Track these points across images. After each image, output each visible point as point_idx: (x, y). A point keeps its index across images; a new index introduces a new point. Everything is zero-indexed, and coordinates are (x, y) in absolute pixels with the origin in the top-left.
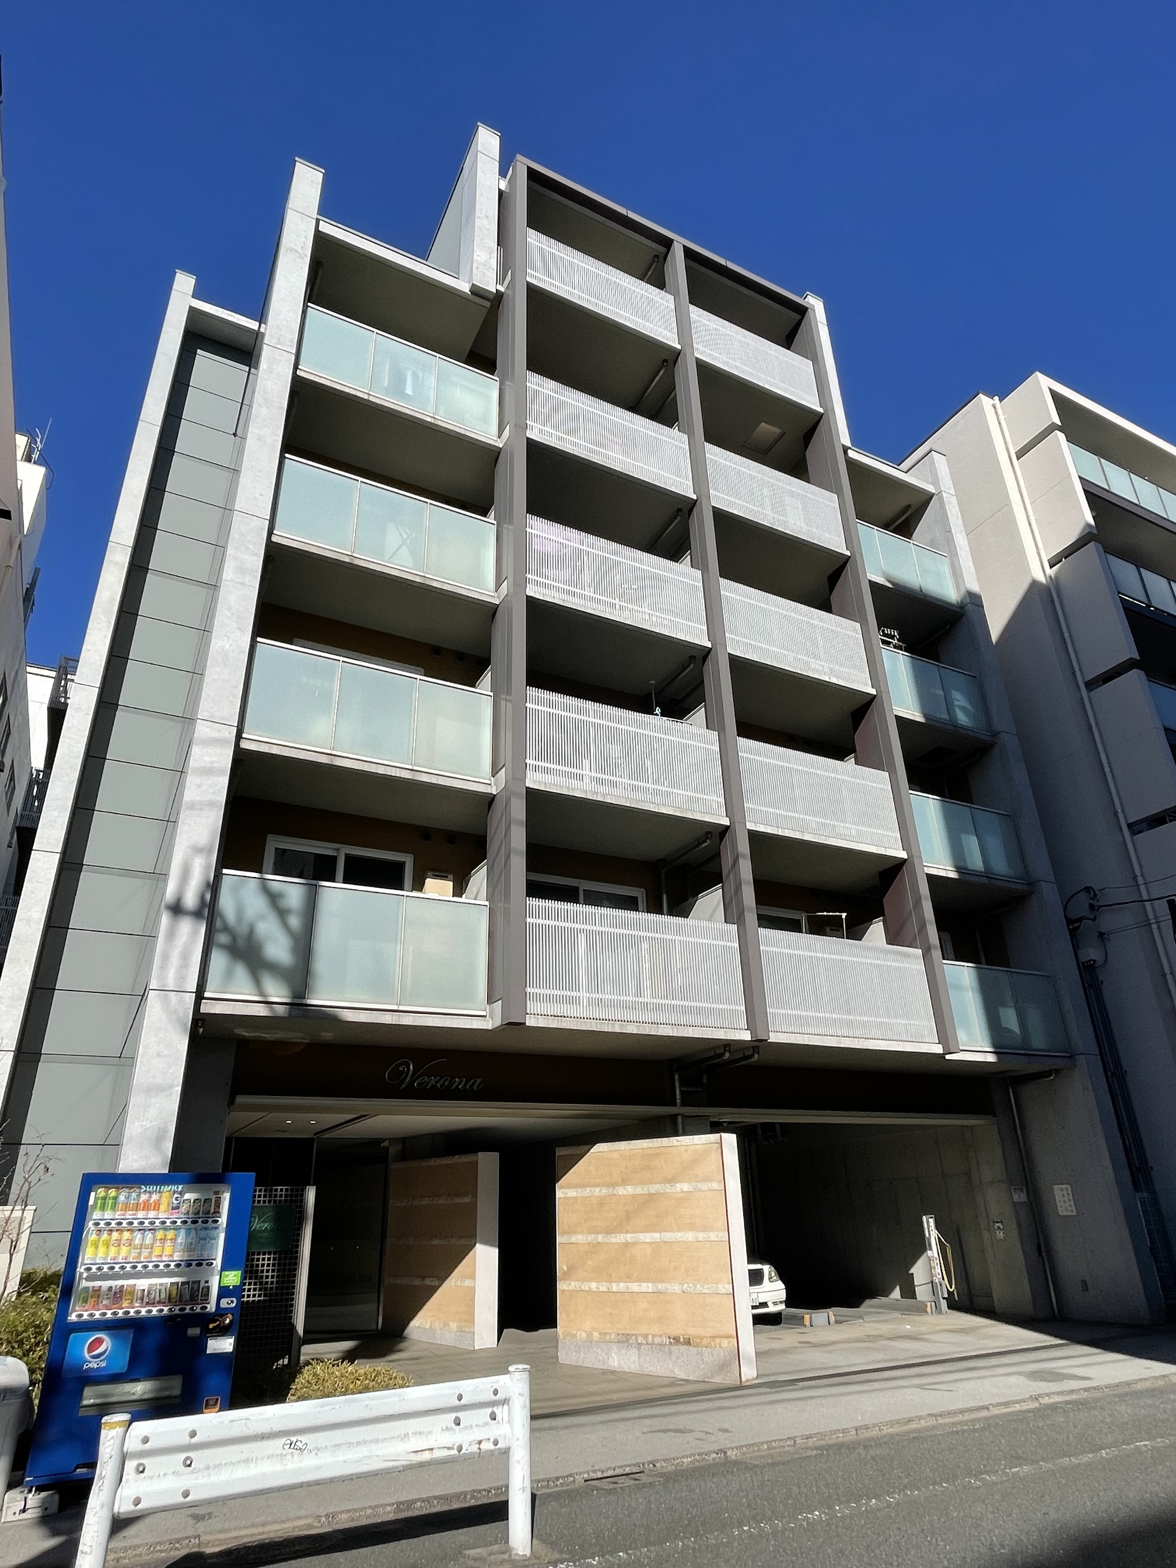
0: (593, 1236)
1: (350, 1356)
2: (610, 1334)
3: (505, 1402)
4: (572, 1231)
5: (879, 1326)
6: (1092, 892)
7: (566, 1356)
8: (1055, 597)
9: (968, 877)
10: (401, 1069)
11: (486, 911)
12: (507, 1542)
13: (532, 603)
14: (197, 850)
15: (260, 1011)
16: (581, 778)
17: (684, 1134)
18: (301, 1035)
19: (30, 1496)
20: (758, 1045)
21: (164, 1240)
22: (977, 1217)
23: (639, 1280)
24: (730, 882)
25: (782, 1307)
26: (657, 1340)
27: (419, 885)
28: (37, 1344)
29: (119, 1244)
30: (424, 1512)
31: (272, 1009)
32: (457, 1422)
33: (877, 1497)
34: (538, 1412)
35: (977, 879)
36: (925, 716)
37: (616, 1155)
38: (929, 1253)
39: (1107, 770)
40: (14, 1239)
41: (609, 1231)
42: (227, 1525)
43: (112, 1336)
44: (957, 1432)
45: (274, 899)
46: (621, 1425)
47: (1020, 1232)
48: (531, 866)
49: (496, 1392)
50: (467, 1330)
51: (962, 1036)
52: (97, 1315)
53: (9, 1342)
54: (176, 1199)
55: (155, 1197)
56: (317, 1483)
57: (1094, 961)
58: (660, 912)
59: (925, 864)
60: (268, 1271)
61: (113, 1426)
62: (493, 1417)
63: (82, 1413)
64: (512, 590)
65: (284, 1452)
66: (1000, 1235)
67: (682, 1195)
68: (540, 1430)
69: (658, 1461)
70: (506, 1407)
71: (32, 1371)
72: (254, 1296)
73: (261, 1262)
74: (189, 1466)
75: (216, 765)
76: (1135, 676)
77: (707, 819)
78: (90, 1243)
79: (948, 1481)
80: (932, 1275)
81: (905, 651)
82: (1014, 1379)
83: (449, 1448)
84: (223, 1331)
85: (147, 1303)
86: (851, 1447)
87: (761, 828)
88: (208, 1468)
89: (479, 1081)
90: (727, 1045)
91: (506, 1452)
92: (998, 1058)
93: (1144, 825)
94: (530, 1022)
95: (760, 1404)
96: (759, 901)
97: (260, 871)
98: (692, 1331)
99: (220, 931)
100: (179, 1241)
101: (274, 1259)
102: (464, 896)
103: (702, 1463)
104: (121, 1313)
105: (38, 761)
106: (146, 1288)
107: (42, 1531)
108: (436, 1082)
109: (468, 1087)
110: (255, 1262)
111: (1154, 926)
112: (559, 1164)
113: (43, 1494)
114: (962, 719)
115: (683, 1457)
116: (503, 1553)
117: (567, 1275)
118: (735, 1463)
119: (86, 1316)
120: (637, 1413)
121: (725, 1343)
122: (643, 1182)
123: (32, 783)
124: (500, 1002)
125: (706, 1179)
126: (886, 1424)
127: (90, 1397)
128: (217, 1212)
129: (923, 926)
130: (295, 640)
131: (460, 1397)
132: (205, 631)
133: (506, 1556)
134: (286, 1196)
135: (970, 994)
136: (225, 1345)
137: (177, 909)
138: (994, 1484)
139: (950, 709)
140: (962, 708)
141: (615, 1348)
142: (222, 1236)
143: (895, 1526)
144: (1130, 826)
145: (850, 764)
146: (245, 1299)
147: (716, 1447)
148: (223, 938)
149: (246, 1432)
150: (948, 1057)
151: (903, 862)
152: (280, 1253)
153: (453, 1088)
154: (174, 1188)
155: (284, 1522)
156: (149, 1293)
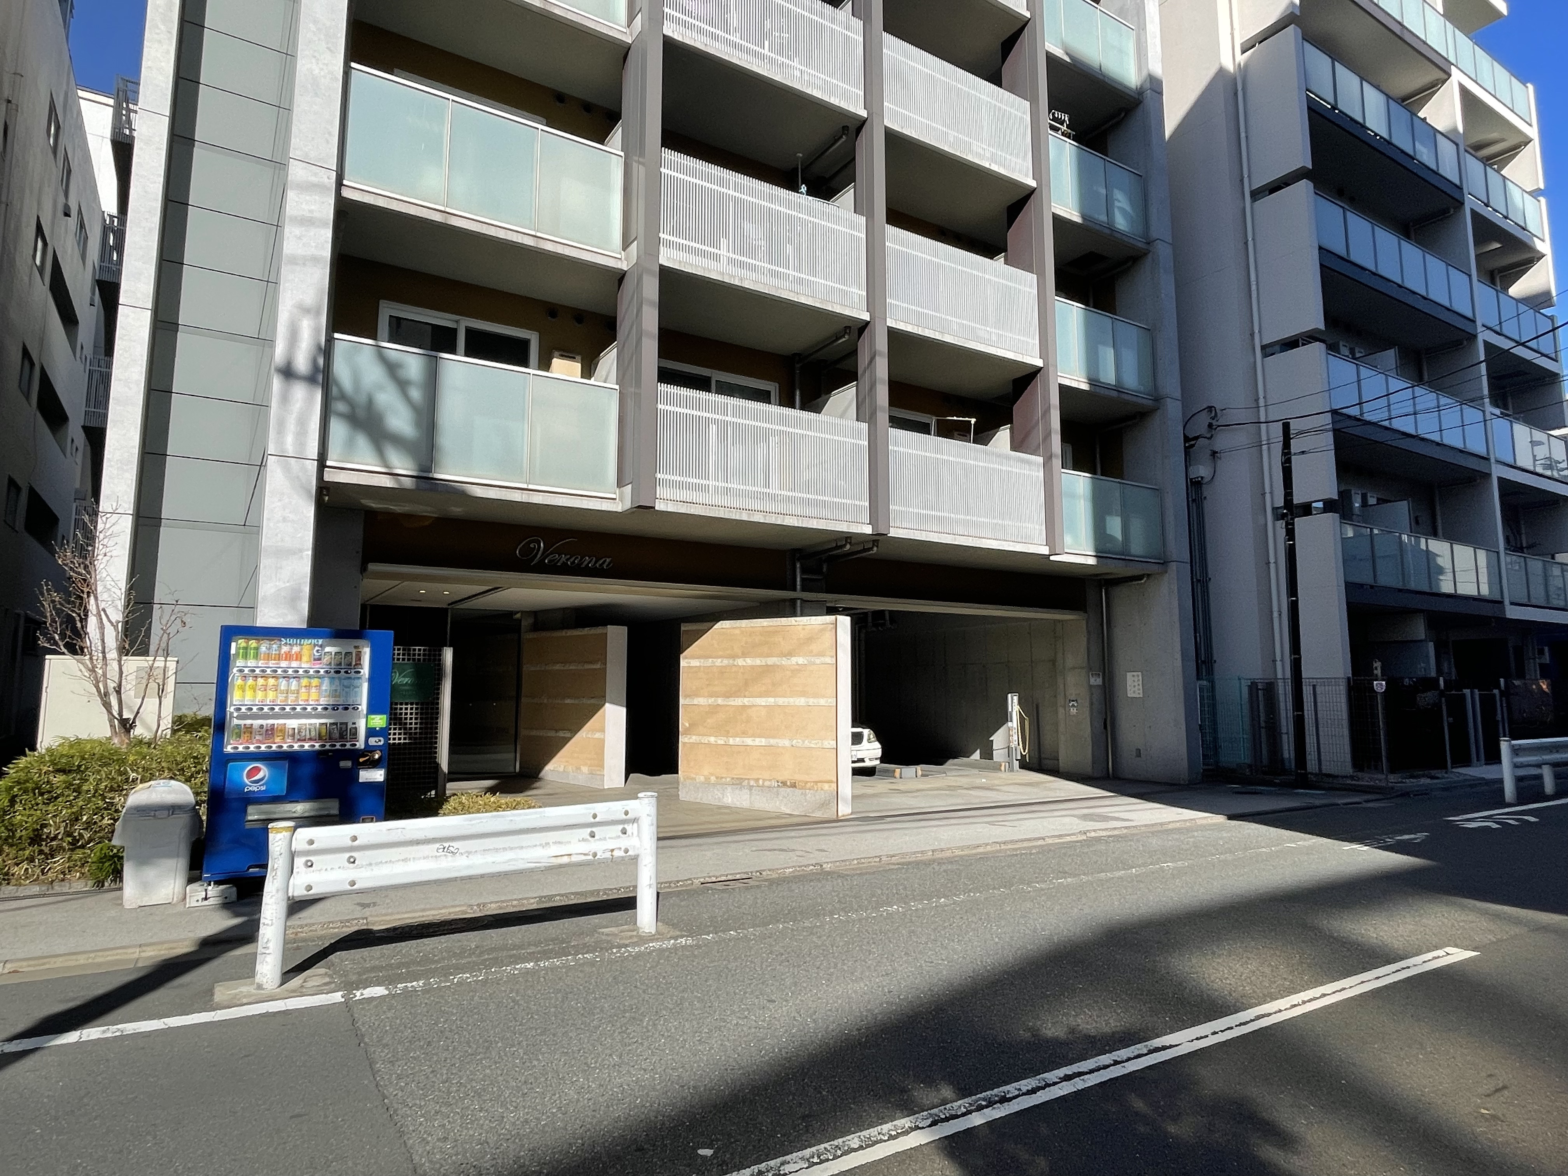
0: (713, 699)
1: (492, 790)
2: (726, 778)
3: (635, 820)
4: (695, 694)
5: (958, 779)
6: (1213, 412)
7: (685, 795)
8: (1240, 88)
9: (1098, 390)
10: (532, 546)
11: (616, 395)
12: (636, 923)
13: (670, 45)
14: (305, 310)
15: (386, 482)
16: (716, 258)
17: (802, 615)
18: (429, 509)
19: (210, 888)
20: (878, 539)
21: (308, 687)
22: (1055, 696)
23: (753, 736)
24: (865, 379)
25: (878, 762)
26: (767, 783)
27: (545, 364)
28: (198, 773)
29: (265, 688)
30: (563, 903)
31: (398, 481)
32: (592, 835)
33: (945, 896)
34: (661, 835)
35: (1107, 392)
36: (1083, 217)
37: (737, 632)
38: (1010, 724)
39: (1254, 287)
40: (161, 684)
41: (728, 695)
42: (390, 911)
43: (267, 766)
44: (1016, 855)
45: (392, 369)
46: (733, 846)
47: (1091, 710)
48: (663, 353)
49: (626, 813)
50: (598, 773)
51: (1068, 539)
52: (252, 748)
53: (170, 770)
54: (318, 651)
55: (296, 649)
56: (470, 878)
57: (1202, 478)
58: (792, 406)
59: (1059, 374)
60: (411, 719)
61: (279, 830)
62: (624, 832)
63: (248, 826)
64: (647, 26)
65: (438, 854)
66: (1074, 711)
67: (797, 667)
68: (663, 848)
69: (764, 870)
70: (635, 825)
71: (197, 794)
72: (400, 739)
73: (404, 711)
74: (354, 862)
75: (316, 215)
76: (1304, 187)
77: (847, 312)
78: (236, 688)
79: (1005, 887)
80: (1010, 742)
81: (1073, 140)
82: (1067, 820)
83: (585, 854)
84: (373, 764)
85: (299, 740)
86: (928, 863)
87: (902, 326)
88: (371, 864)
89: (608, 560)
90: (848, 537)
91: (635, 859)
92: (1098, 562)
93: (1277, 348)
94: (660, 506)
95: (853, 832)
96: (892, 403)
97: (374, 338)
98: (798, 777)
99: (336, 399)
100: (324, 688)
101: (416, 709)
102: (593, 379)
103: (801, 873)
104: (274, 747)
105: (109, 204)
106: (296, 726)
107: (225, 914)
108: (567, 560)
109: (597, 565)
110: (398, 711)
111: (1265, 447)
112: (683, 638)
113: (222, 887)
114: (1121, 223)
115: (786, 868)
116: (633, 931)
117: (688, 732)
118: (829, 873)
119: (241, 749)
120: (748, 837)
121: (826, 786)
122: (760, 656)
123: (106, 230)
124: (630, 486)
125: (821, 654)
126: (958, 848)
127: (254, 814)
128: (359, 663)
129: (1048, 435)
130: (396, 70)
131: (595, 816)
132: (288, 55)
133: (635, 933)
134: (424, 655)
135: (1082, 502)
136: (378, 775)
137: (288, 373)
138: (1042, 890)
139: (1109, 213)
140: (1121, 209)
141: (729, 789)
142: (365, 687)
143: (958, 917)
144: (1263, 348)
145: (998, 263)
146: (391, 742)
147: (814, 862)
148: (340, 406)
149: (402, 838)
150: (1052, 558)
151: (1039, 370)
152: (422, 704)
153: (583, 566)
154: (314, 641)
155: (441, 909)
156: (299, 732)
